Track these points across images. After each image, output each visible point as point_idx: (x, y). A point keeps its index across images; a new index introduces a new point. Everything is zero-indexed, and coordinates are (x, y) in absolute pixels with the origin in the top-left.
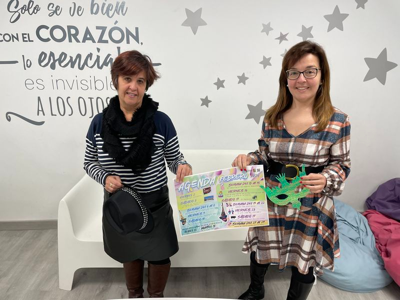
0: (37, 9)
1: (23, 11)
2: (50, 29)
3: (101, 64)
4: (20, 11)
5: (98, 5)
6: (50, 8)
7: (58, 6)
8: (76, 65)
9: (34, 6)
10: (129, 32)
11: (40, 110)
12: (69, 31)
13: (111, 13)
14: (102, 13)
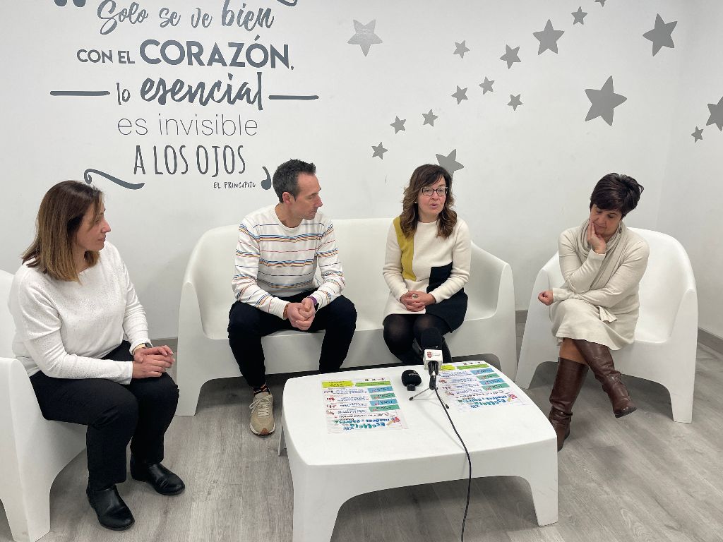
0: (143, 15)
2: (160, 45)
3: (233, 97)
4: (117, 18)
5: (232, 12)
6: (163, 15)
7: (174, 13)
8: (197, 98)
9: (139, 11)
10: (274, 52)
11: (139, 166)
12: (189, 49)
13: (250, 24)
14: (239, 23)
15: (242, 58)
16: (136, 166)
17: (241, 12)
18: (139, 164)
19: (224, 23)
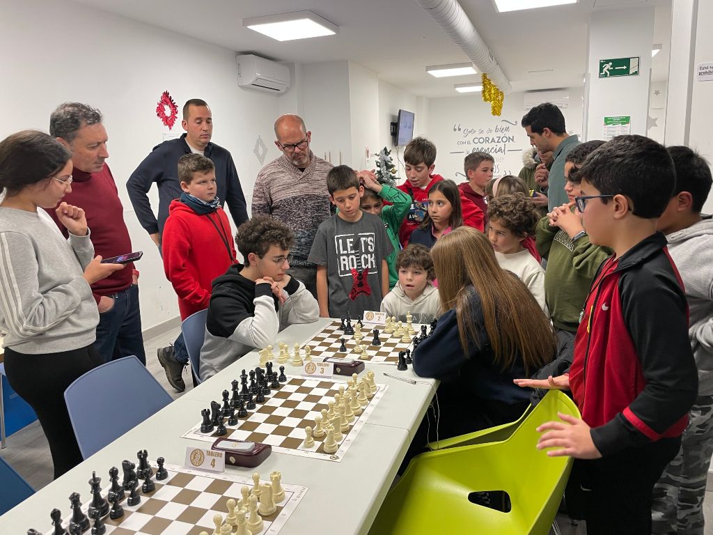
1: (469, 132)
6: (480, 131)
7: (483, 130)
9: (474, 131)
10: (510, 138)
14: (500, 131)
15: (500, 140)
19: (496, 132)
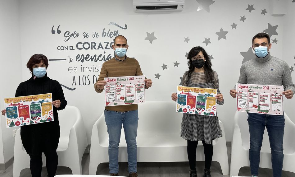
0: (78, 35)
1: (71, 36)
2: (83, 44)
3: (105, 59)
4: (70, 36)
5: (106, 32)
6: (84, 35)
7: (87, 34)
8: (94, 60)
9: (76, 34)
11: (74, 83)
12: (92, 44)
13: (111, 36)
14: (108, 36)
16: (73, 83)
17: (109, 32)
18: (74, 82)
19: (103, 36)
